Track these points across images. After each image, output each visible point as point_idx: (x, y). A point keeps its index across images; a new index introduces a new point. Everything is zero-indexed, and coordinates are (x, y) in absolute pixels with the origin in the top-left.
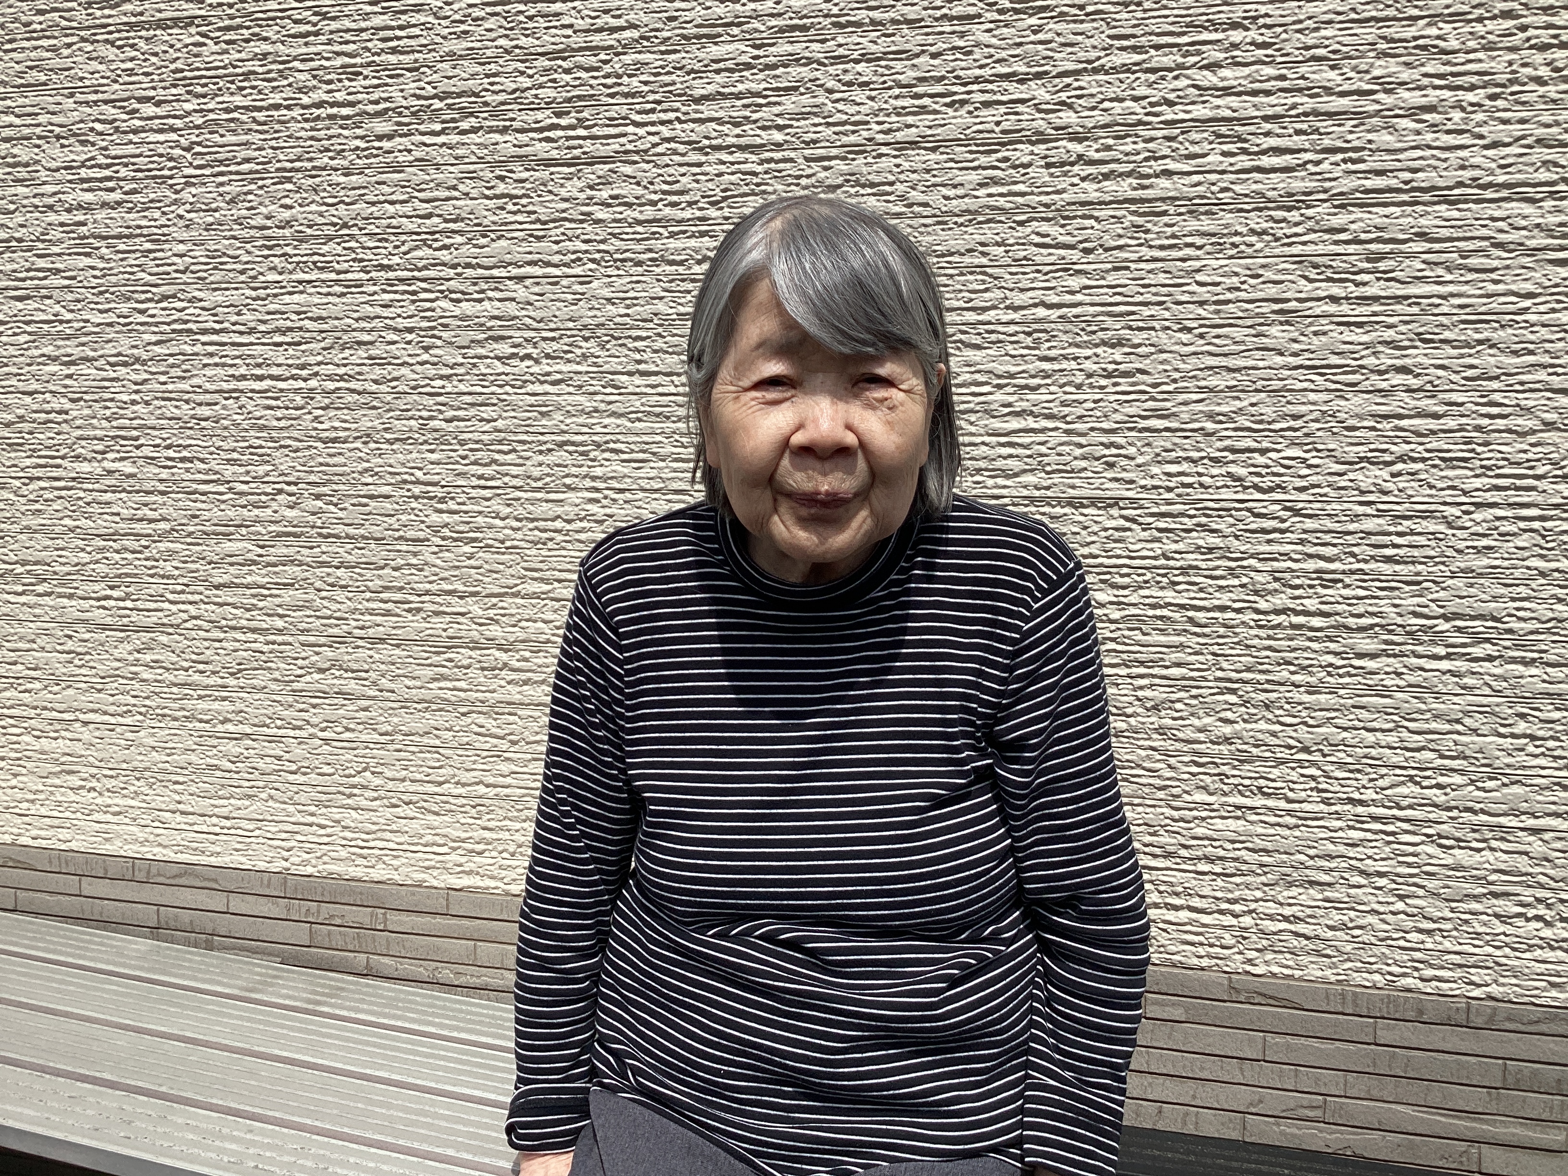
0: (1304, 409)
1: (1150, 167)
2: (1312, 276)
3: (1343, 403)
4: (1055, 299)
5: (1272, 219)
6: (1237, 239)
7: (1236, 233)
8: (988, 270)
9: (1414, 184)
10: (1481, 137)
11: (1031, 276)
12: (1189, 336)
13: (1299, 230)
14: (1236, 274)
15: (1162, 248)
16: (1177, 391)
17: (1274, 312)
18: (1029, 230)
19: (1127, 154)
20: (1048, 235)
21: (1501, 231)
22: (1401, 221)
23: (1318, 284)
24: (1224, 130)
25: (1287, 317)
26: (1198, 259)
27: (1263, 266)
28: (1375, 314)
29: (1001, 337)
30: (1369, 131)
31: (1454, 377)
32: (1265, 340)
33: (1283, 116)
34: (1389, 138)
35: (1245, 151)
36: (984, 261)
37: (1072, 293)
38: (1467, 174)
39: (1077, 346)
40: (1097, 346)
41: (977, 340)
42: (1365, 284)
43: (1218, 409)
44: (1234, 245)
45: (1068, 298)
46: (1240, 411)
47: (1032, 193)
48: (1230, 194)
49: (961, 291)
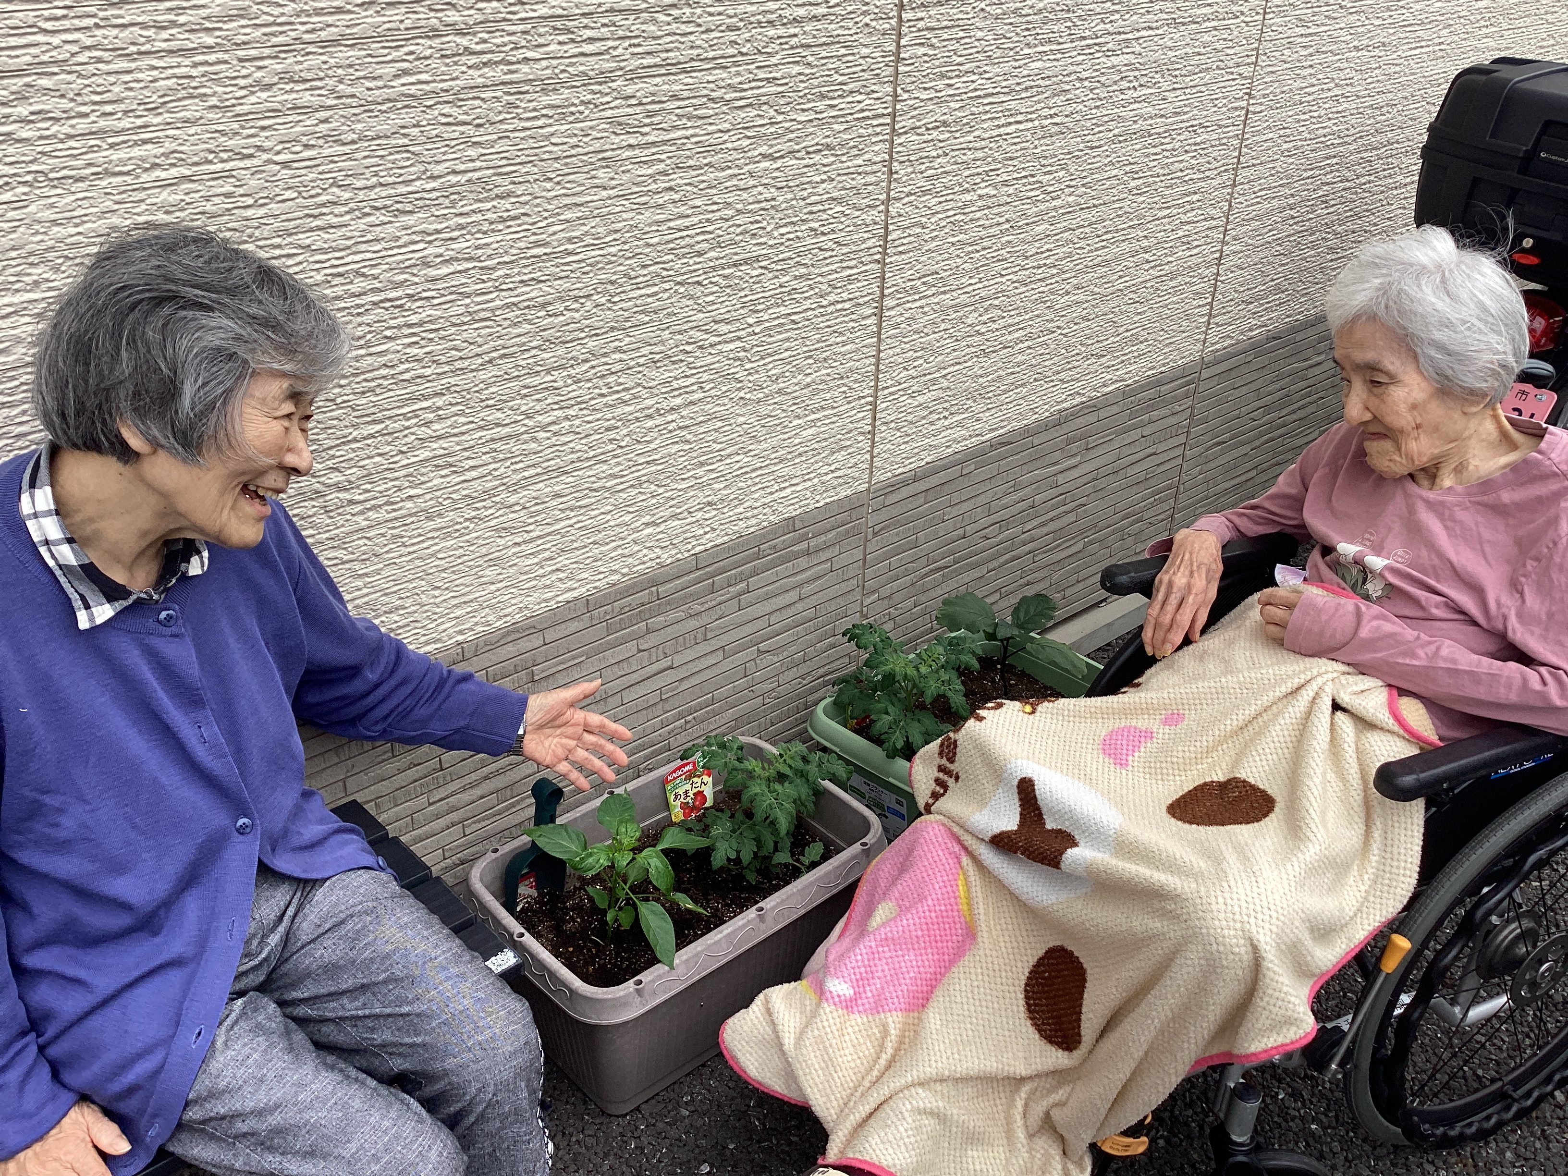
0: (620, 225)
1: (514, 56)
2: (619, 132)
3: (640, 217)
4: (462, 167)
5: (594, 92)
6: (573, 109)
7: (573, 105)
8: (410, 148)
9: (669, 61)
10: (700, 25)
11: (443, 150)
12: (551, 184)
13: (608, 99)
14: (576, 135)
15: (528, 119)
16: (548, 225)
17: (599, 160)
18: (436, 112)
19: (498, 46)
20: (451, 116)
21: (713, 91)
22: (663, 88)
23: (622, 137)
24: (559, 24)
25: (607, 162)
26: (550, 125)
27: (591, 128)
28: (654, 154)
29: (428, 202)
30: (642, 23)
31: (695, 190)
32: (596, 181)
33: (592, 14)
34: (653, 28)
35: (572, 41)
36: (406, 141)
37: (473, 161)
38: (695, 52)
39: (480, 201)
40: (493, 199)
41: (409, 208)
42: (647, 134)
43: (574, 234)
44: (573, 113)
45: (471, 165)
46: (586, 234)
47: (434, 81)
48: (567, 75)
49: (391, 169)
